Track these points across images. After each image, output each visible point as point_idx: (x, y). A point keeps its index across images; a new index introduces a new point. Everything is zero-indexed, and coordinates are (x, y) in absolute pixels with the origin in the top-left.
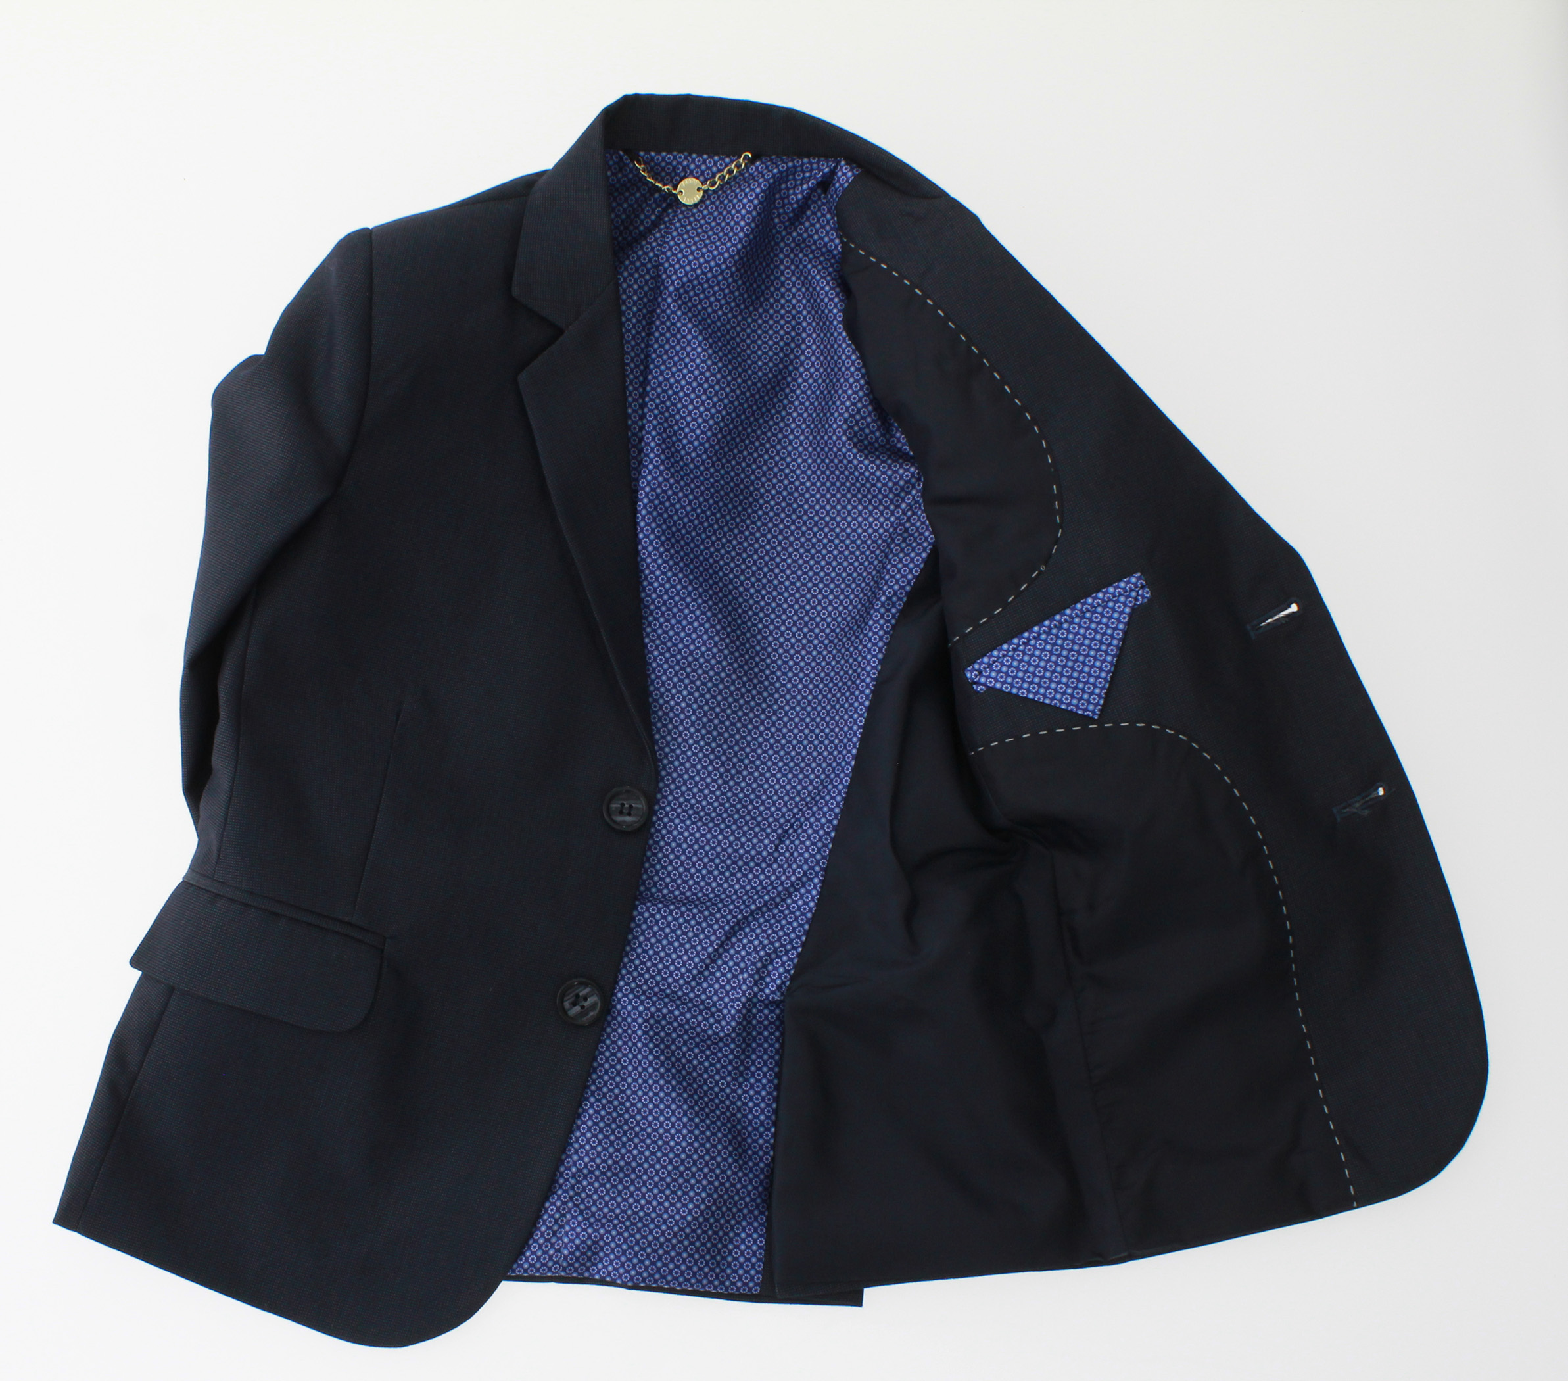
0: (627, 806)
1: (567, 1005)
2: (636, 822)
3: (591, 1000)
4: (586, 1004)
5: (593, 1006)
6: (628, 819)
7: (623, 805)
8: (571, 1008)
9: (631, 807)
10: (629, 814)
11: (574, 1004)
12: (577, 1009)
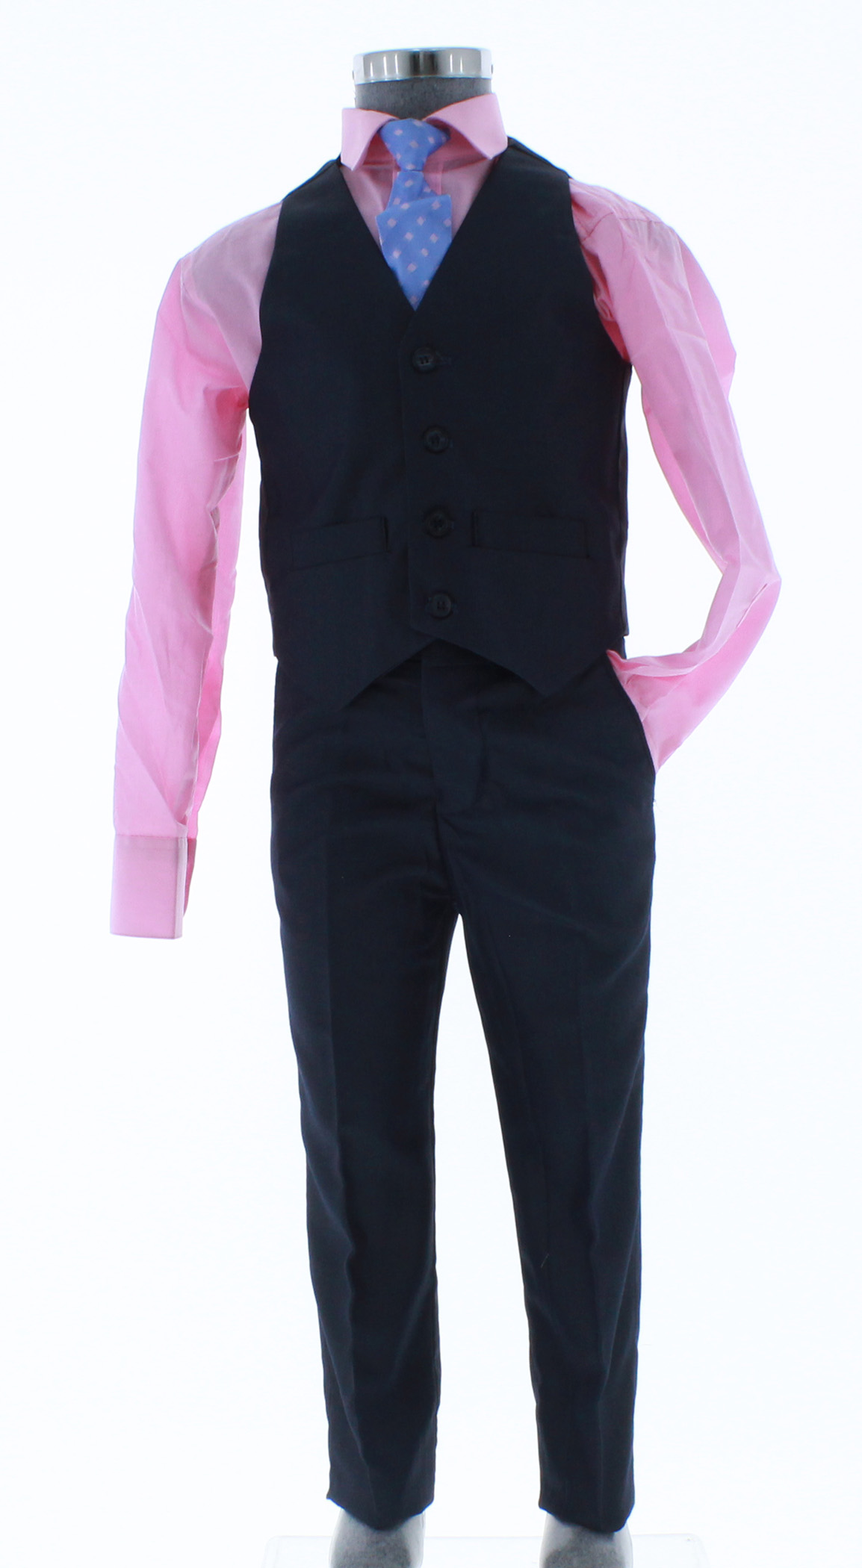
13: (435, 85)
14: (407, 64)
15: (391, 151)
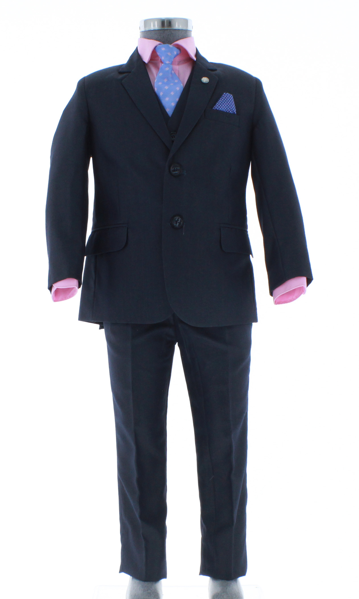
0: (176, 169)
1: (175, 224)
2: (178, 173)
3: (179, 220)
4: (179, 221)
5: (181, 221)
6: (176, 172)
7: (175, 168)
8: (176, 225)
9: (177, 169)
10: (177, 171)
11: (176, 223)
12: (178, 224)
13: (173, 32)
14: (160, 24)
15: (159, 56)
